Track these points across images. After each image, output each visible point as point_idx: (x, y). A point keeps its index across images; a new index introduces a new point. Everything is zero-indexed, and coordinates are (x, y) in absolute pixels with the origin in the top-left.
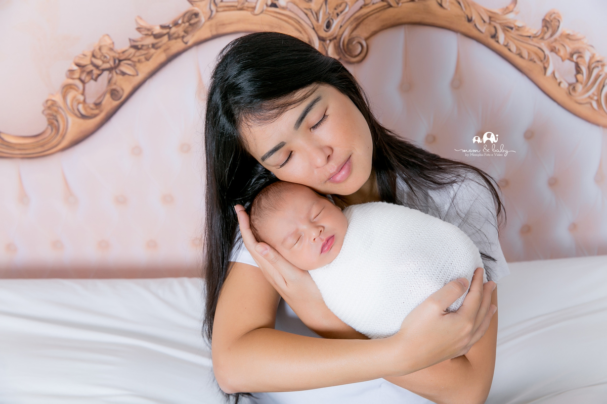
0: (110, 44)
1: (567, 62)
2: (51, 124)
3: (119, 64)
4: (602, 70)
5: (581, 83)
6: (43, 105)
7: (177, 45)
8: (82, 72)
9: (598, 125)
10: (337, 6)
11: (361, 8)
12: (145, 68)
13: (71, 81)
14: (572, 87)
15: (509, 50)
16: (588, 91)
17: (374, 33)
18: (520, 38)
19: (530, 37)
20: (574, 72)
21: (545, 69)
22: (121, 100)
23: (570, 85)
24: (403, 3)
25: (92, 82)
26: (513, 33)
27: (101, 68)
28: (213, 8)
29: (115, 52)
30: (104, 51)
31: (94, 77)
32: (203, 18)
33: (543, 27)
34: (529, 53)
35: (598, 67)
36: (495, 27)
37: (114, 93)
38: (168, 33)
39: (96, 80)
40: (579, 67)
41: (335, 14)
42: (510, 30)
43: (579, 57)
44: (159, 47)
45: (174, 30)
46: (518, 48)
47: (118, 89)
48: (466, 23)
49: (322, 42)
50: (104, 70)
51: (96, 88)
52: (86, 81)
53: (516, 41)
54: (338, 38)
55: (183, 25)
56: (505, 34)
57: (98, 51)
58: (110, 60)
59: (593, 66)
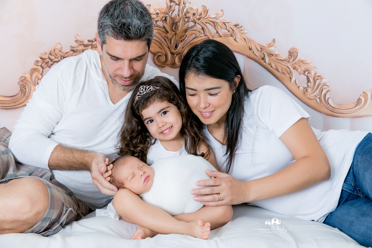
0: (60, 48)
1: (302, 75)
2: (21, 90)
4: (321, 81)
5: (311, 88)
6: (19, 79)
8: (43, 62)
9: (320, 112)
10: (181, 36)
11: (194, 38)
13: (36, 67)
14: (306, 90)
15: (271, 66)
16: (314, 92)
18: (277, 61)
19: (282, 60)
20: (306, 81)
21: (291, 78)
23: (304, 88)
24: (215, 37)
25: (48, 67)
26: (273, 57)
27: (53, 61)
30: (56, 52)
33: (289, 55)
34: (282, 69)
35: (319, 79)
36: (264, 54)
38: (91, 44)
40: (309, 79)
41: (180, 40)
42: (271, 56)
43: (308, 73)
45: (94, 43)
46: (276, 66)
48: (249, 50)
49: (172, 55)
50: (55, 62)
52: (44, 68)
53: (275, 62)
54: (181, 53)
56: (269, 58)
57: (53, 51)
58: (59, 56)
59: (316, 79)
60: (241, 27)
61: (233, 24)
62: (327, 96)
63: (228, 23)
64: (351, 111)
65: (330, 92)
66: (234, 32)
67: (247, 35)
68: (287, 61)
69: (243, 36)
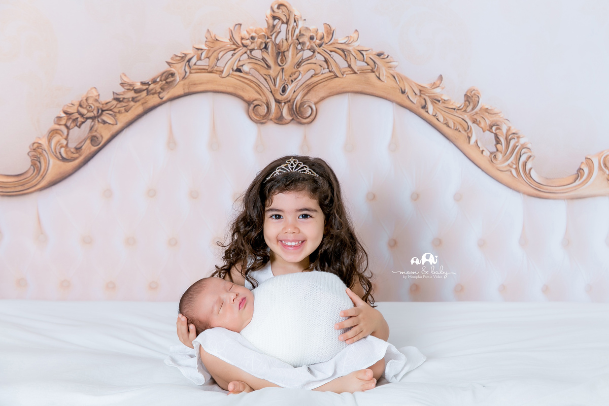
0: (96, 96)
1: (487, 132)
2: (34, 165)
3: (101, 114)
4: (518, 142)
5: (501, 153)
6: (30, 147)
7: (154, 100)
8: (68, 119)
9: (518, 191)
10: (292, 74)
11: (312, 76)
12: (124, 118)
13: (57, 127)
14: (494, 156)
15: (438, 119)
16: (507, 160)
17: (323, 99)
18: (447, 110)
19: (454, 109)
20: (494, 142)
21: (469, 138)
22: (99, 145)
23: (491, 153)
24: (346, 74)
25: (76, 128)
26: (440, 105)
27: (85, 117)
28: (187, 70)
29: (99, 103)
30: (90, 101)
31: (78, 124)
32: (178, 79)
33: (465, 101)
34: (454, 123)
35: (514, 139)
36: (425, 99)
37: (93, 139)
38: (147, 89)
39: (79, 127)
40: (498, 138)
41: (290, 80)
42: (437, 102)
43: (497, 129)
44: (139, 101)
45: (152, 86)
46: (445, 119)
47: (98, 136)
48: (401, 94)
49: (278, 104)
50: (87, 118)
51: (78, 134)
52: (71, 127)
53: (443, 112)
54: (292, 101)
55: (161, 83)
56: (434, 106)
57: (85, 101)
58: (94, 109)
59: (510, 137)
60: (388, 57)
61: (374, 53)
62: (529, 166)
63: (366, 51)
64: (567, 189)
65: (533, 159)
66: (376, 65)
67: (398, 70)
68: (462, 110)
69: (392, 72)
